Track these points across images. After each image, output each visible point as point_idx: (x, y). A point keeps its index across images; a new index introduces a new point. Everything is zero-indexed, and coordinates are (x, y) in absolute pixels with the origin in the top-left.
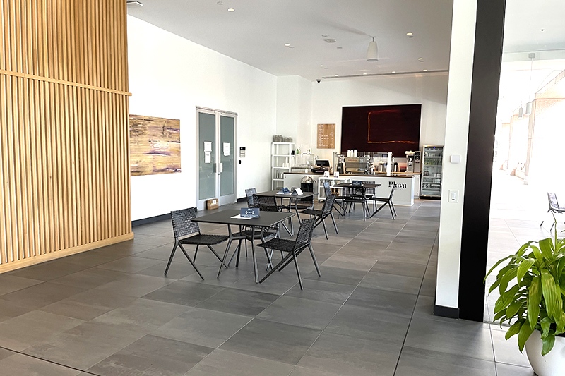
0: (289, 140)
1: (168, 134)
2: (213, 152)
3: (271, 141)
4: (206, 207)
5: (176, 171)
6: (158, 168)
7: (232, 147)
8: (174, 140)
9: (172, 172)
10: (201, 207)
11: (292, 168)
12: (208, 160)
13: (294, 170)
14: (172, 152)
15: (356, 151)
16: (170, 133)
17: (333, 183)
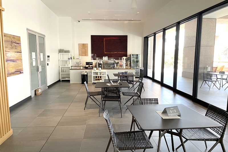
0: (68, 52)
1: (14, 47)
2: (36, 59)
3: (58, 52)
4: (36, 94)
5: (21, 73)
6: (10, 72)
7: (44, 55)
8: (18, 51)
9: (18, 74)
10: (33, 95)
11: (72, 66)
12: (34, 64)
13: (73, 68)
14: (18, 60)
15: (107, 57)
16: (15, 46)
17: (99, 74)
